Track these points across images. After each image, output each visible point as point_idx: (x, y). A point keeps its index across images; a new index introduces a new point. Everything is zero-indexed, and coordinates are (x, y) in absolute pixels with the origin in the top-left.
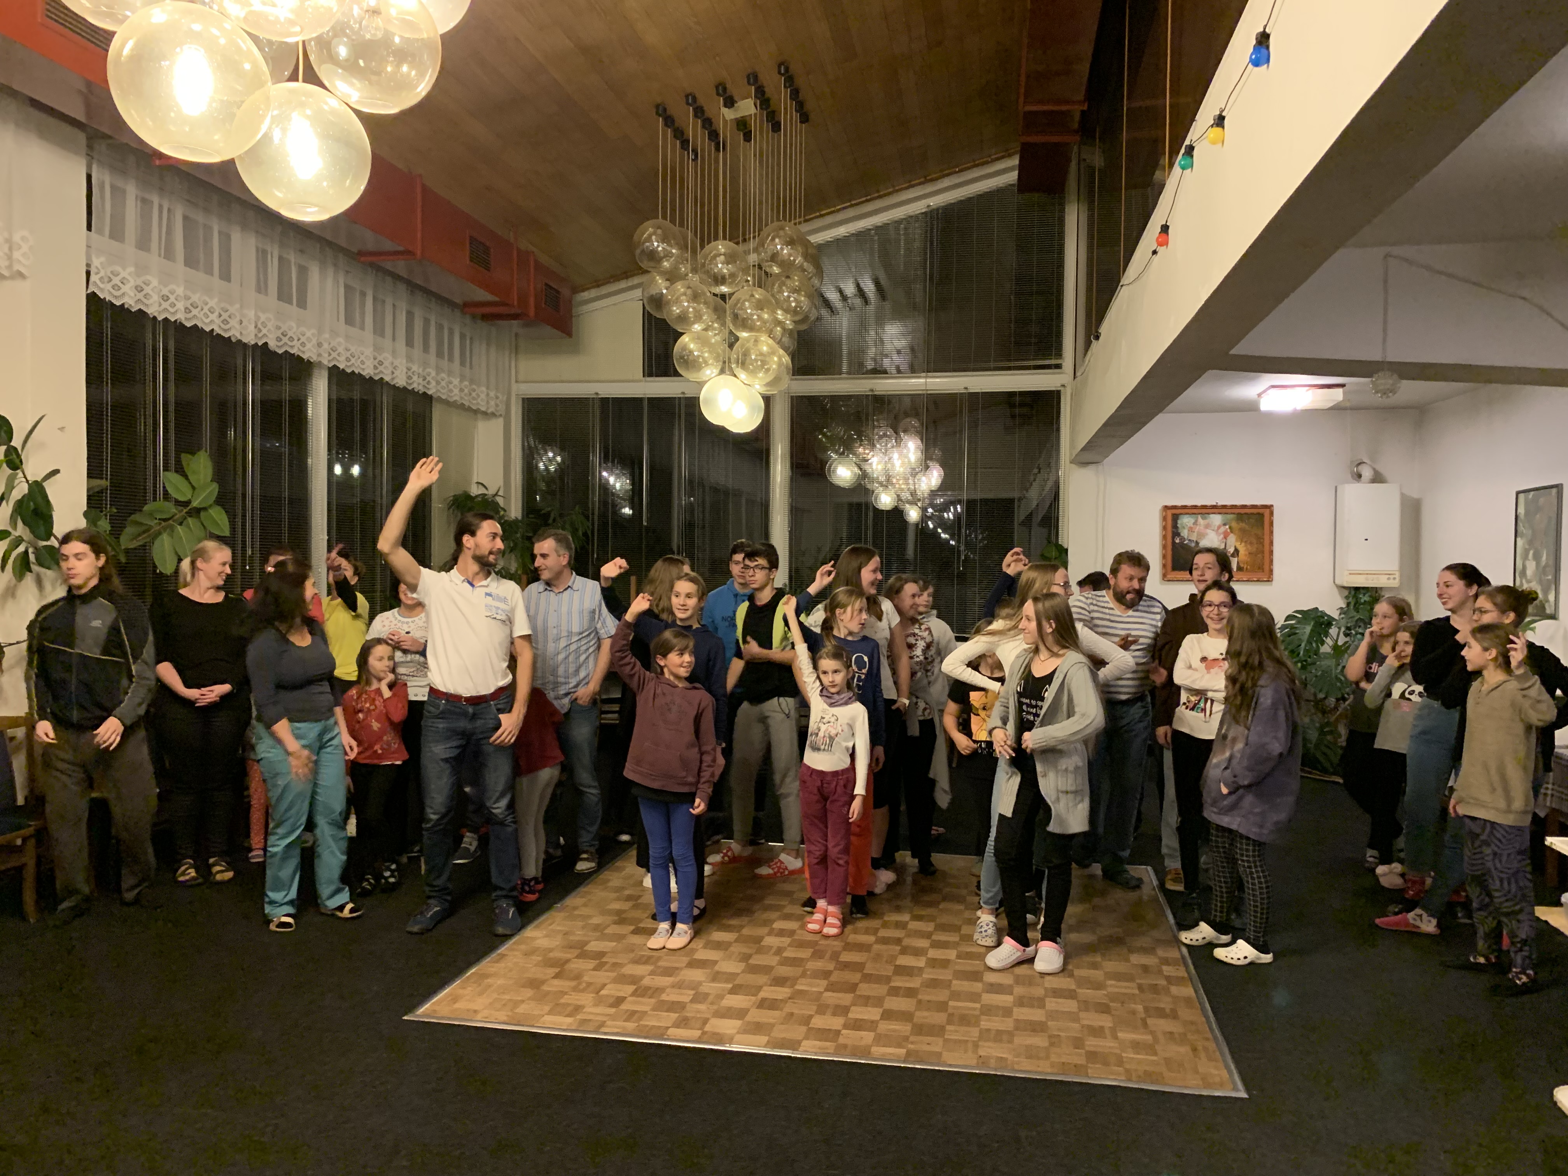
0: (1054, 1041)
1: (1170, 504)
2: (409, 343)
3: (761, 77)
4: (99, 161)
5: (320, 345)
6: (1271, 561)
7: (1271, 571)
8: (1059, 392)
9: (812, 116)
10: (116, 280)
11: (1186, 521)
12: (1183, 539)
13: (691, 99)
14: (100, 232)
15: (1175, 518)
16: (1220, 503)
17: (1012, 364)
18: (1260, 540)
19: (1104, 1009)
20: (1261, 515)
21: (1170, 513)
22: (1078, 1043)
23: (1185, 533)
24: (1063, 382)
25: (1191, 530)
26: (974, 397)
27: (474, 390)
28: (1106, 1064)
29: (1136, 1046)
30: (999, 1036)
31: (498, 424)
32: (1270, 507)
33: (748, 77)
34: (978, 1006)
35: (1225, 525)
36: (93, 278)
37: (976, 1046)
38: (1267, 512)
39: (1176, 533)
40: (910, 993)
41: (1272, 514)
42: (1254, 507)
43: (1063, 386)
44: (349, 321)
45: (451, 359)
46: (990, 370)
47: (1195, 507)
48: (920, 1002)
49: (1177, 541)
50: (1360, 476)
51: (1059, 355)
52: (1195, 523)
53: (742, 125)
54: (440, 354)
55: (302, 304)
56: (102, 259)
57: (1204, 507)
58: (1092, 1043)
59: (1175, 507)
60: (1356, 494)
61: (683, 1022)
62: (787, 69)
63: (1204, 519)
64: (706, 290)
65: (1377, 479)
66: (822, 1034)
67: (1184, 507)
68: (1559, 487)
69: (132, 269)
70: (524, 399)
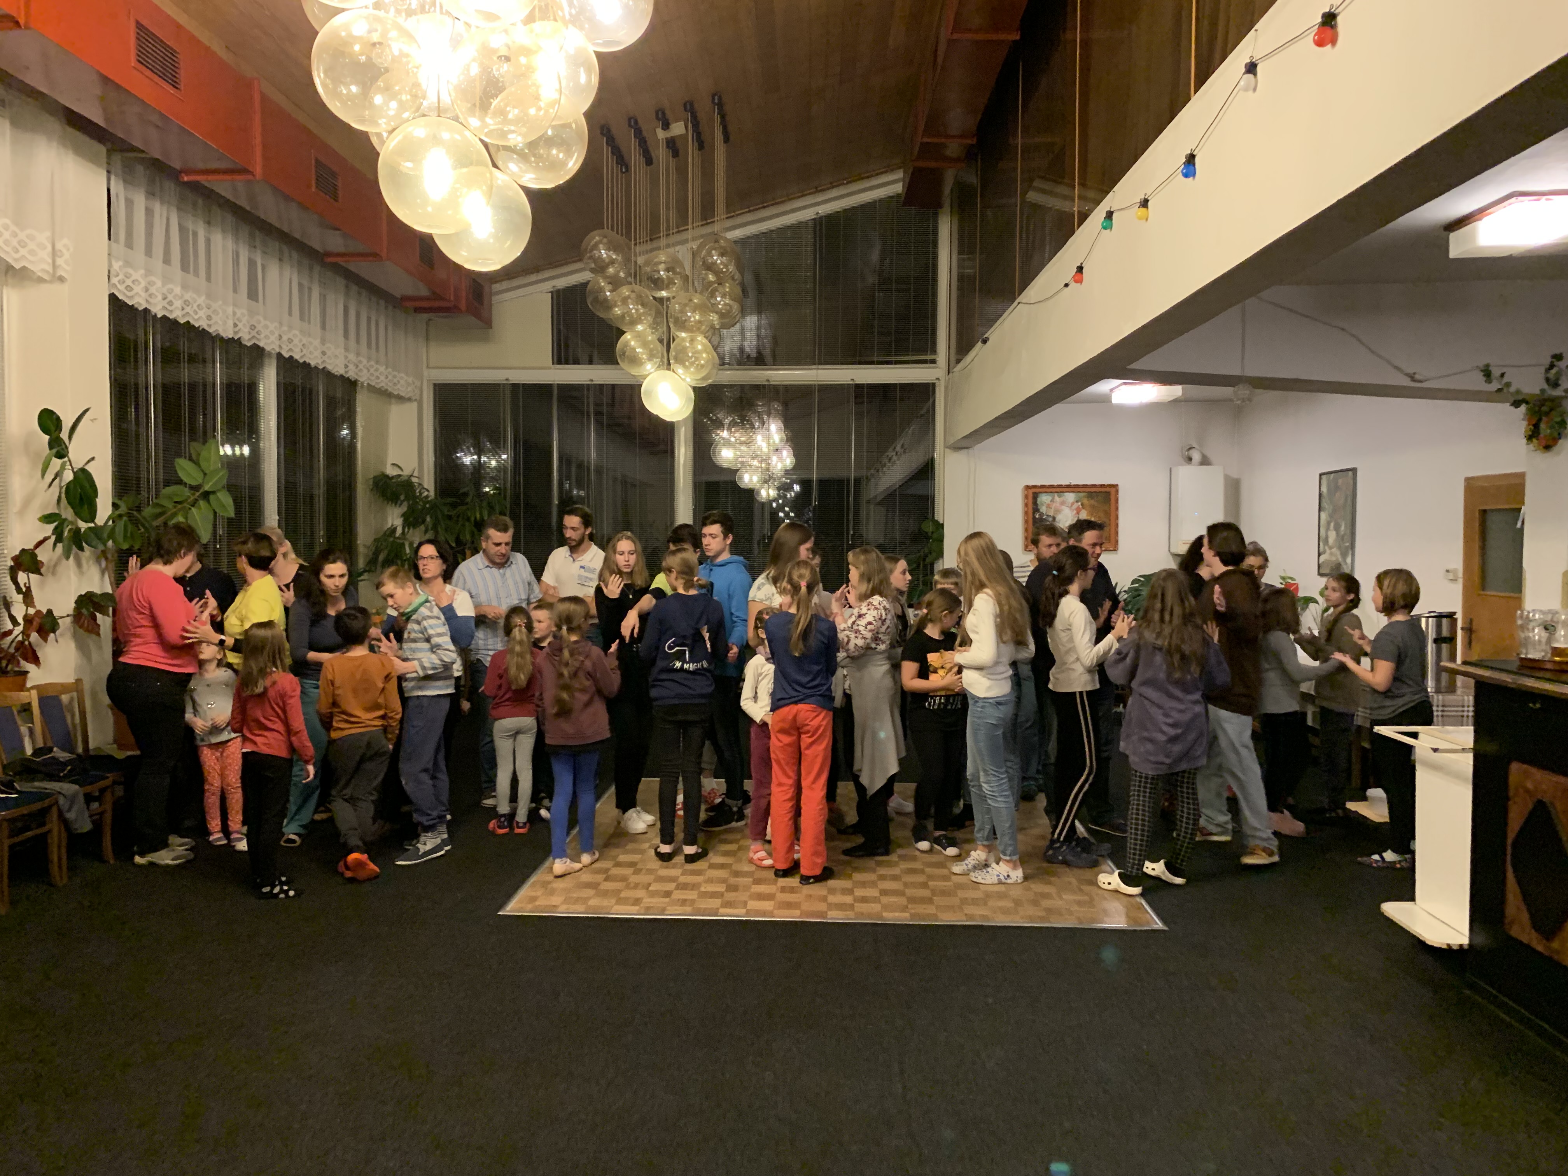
0: (1018, 903)
1: (1031, 484)
2: (346, 334)
3: (696, 106)
4: (115, 175)
5: (280, 337)
6: (1117, 533)
7: (1117, 542)
8: (934, 384)
9: (732, 138)
10: (129, 282)
11: (1044, 499)
12: (1042, 514)
13: (634, 123)
14: (117, 241)
15: (1035, 496)
16: (1073, 483)
17: (893, 358)
18: (1107, 514)
20: (1109, 493)
21: (1031, 491)
22: (1036, 903)
23: (1043, 509)
24: (937, 376)
25: (1048, 506)
26: (859, 387)
27: (395, 377)
28: (1061, 915)
30: (975, 902)
31: (411, 408)
32: (1115, 486)
33: (685, 105)
35: (1077, 502)
36: (113, 282)
37: (961, 908)
38: (1113, 490)
39: (1036, 510)
41: (1117, 491)
42: (1102, 486)
43: (938, 379)
44: (301, 315)
45: (377, 348)
46: (872, 363)
47: (1052, 486)
48: (905, 883)
49: (1037, 516)
50: (1190, 459)
51: (934, 351)
52: (1052, 501)
53: (671, 143)
54: (369, 344)
56: (121, 263)
57: (1060, 486)
58: (1045, 903)
59: (1035, 487)
60: (1186, 474)
61: (729, 904)
62: (720, 98)
63: (1059, 497)
64: (649, 294)
65: (1205, 461)
66: (840, 907)
67: (1043, 486)
68: (1354, 470)
69: (142, 271)
70: (435, 385)
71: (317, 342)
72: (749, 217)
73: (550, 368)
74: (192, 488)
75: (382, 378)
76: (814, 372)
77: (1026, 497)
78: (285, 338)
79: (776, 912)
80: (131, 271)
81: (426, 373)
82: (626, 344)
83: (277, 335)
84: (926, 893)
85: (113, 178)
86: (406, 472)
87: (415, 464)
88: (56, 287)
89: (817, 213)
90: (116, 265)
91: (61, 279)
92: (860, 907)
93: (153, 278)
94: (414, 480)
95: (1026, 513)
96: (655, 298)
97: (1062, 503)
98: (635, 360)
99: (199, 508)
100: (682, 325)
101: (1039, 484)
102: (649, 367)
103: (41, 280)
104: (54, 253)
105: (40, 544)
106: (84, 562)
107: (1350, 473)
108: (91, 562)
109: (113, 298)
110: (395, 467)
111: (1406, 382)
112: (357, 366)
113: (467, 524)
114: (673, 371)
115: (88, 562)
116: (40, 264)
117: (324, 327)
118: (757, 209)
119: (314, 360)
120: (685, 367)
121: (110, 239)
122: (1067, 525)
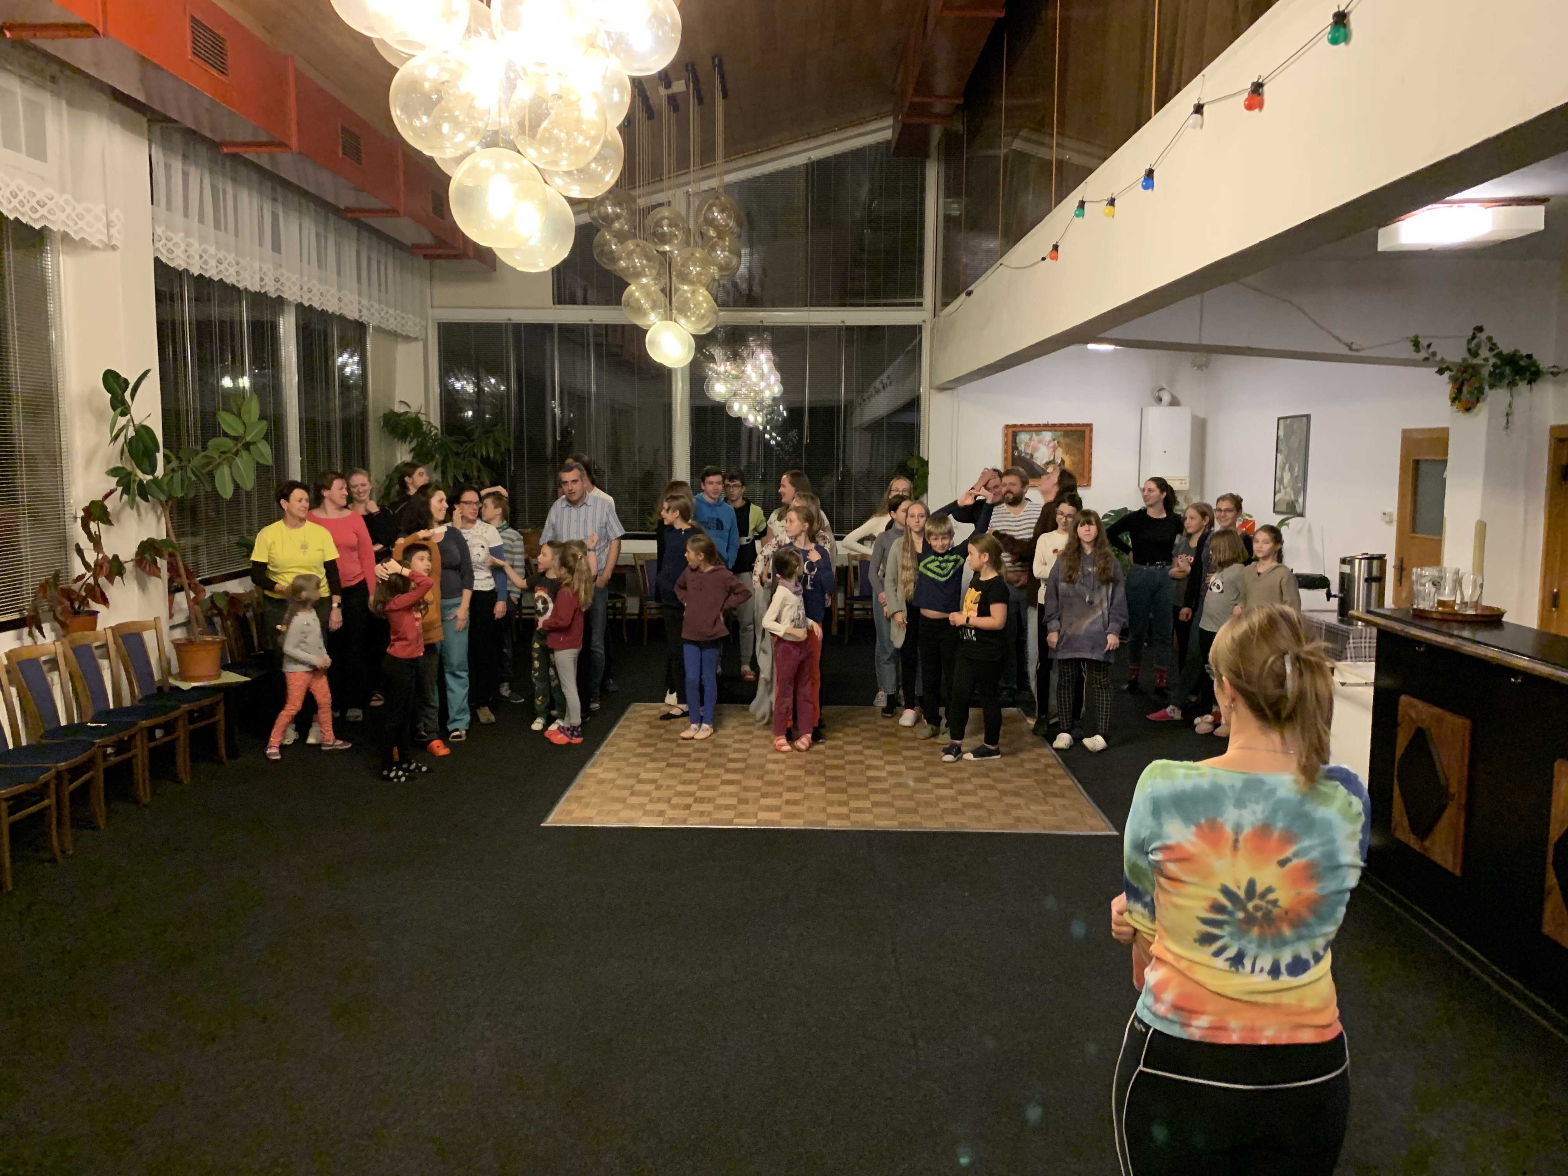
0: (990, 813)
1: (1011, 423)
3: (697, 67)
4: (156, 143)
6: (1091, 470)
7: (1090, 478)
8: (920, 327)
9: (730, 93)
10: (170, 245)
11: (1023, 437)
12: (1020, 452)
14: (160, 205)
15: (1015, 435)
16: (1051, 422)
17: (882, 301)
18: (1082, 452)
19: (1016, 794)
20: (1084, 432)
22: (1006, 813)
23: (1022, 447)
24: (924, 318)
25: (1027, 445)
26: (850, 329)
27: (403, 318)
28: (1028, 822)
29: (1044, 813)
30: (955, 812)
31: (417, 347)
32: (1090, 426)
33: (687, 66)
34: (933, 796)
35: (1054, 440)
37: (942, 818)
38: (1087, 429)
39: (1015, 448)
40: (884, 791)
41: (1091, 431)
42: (1078, 425)
43: (924, 321)
46: (862, 305)
47: (1030, 426)
48: (893, 796)
49: (1016, 454)
50: (1161, 400)
51: (921, 294)
52: (1031, 439)
53: (672, 100)
54: (380, 287)
56: (163, 228)
57: (1038, 426)
58: (1015, 813)
59: (1015, 426)
60: (1157, 415)
61: (741, 815)
62: (720, 61)
63: (1037, 435)
64: (652, 248)
65: (1174, 402)
66: (838, 816)
67: (1022, 426)
68: (1308, 417)
69: (182, 234)
70: (439, 324)
71: (334, 290)
72: (743, 162)
73: (551, 308)
74: (236, 439)
75: (392, 320)
76: (806, 314)
77: (1006, 435)
78: (305, 288)
79: (782, 821)
80: (171, 234)
81: (430, 312)
82: (631, 295)
83: (298, 286)
84: (911, 804)
85: (153, 146)
86: (414, 409)
87: (422, 401)
88: (110, 254)
89: (810, 158)
90: (159, 231)
91: (114, 248)
92: (854, 817)
93: (191, 240)
94: (422, 418)
95: (1006, 451)
96: (657, 251)
97: (1040, 442)
98: (639, 310)
99: (242, 457)
100: (685, 278)
101: (1018, 423)
102: (653, 317)
103: (94, 248)
104: (109, 225)
105: (107, 496)
106: (145, 510)
107: (1305, 419)
108: (150, 509)
109: (157, 262)
110: (403, 405)
111: (1345, 351)
113: (474, 460)
114: (676, 321)
116: (95, 235)
117: (339, 273)
118: (751, 155)
119: (332, 307)
120: (686, 316)
121: (152, 204)
122: (1044, 462)
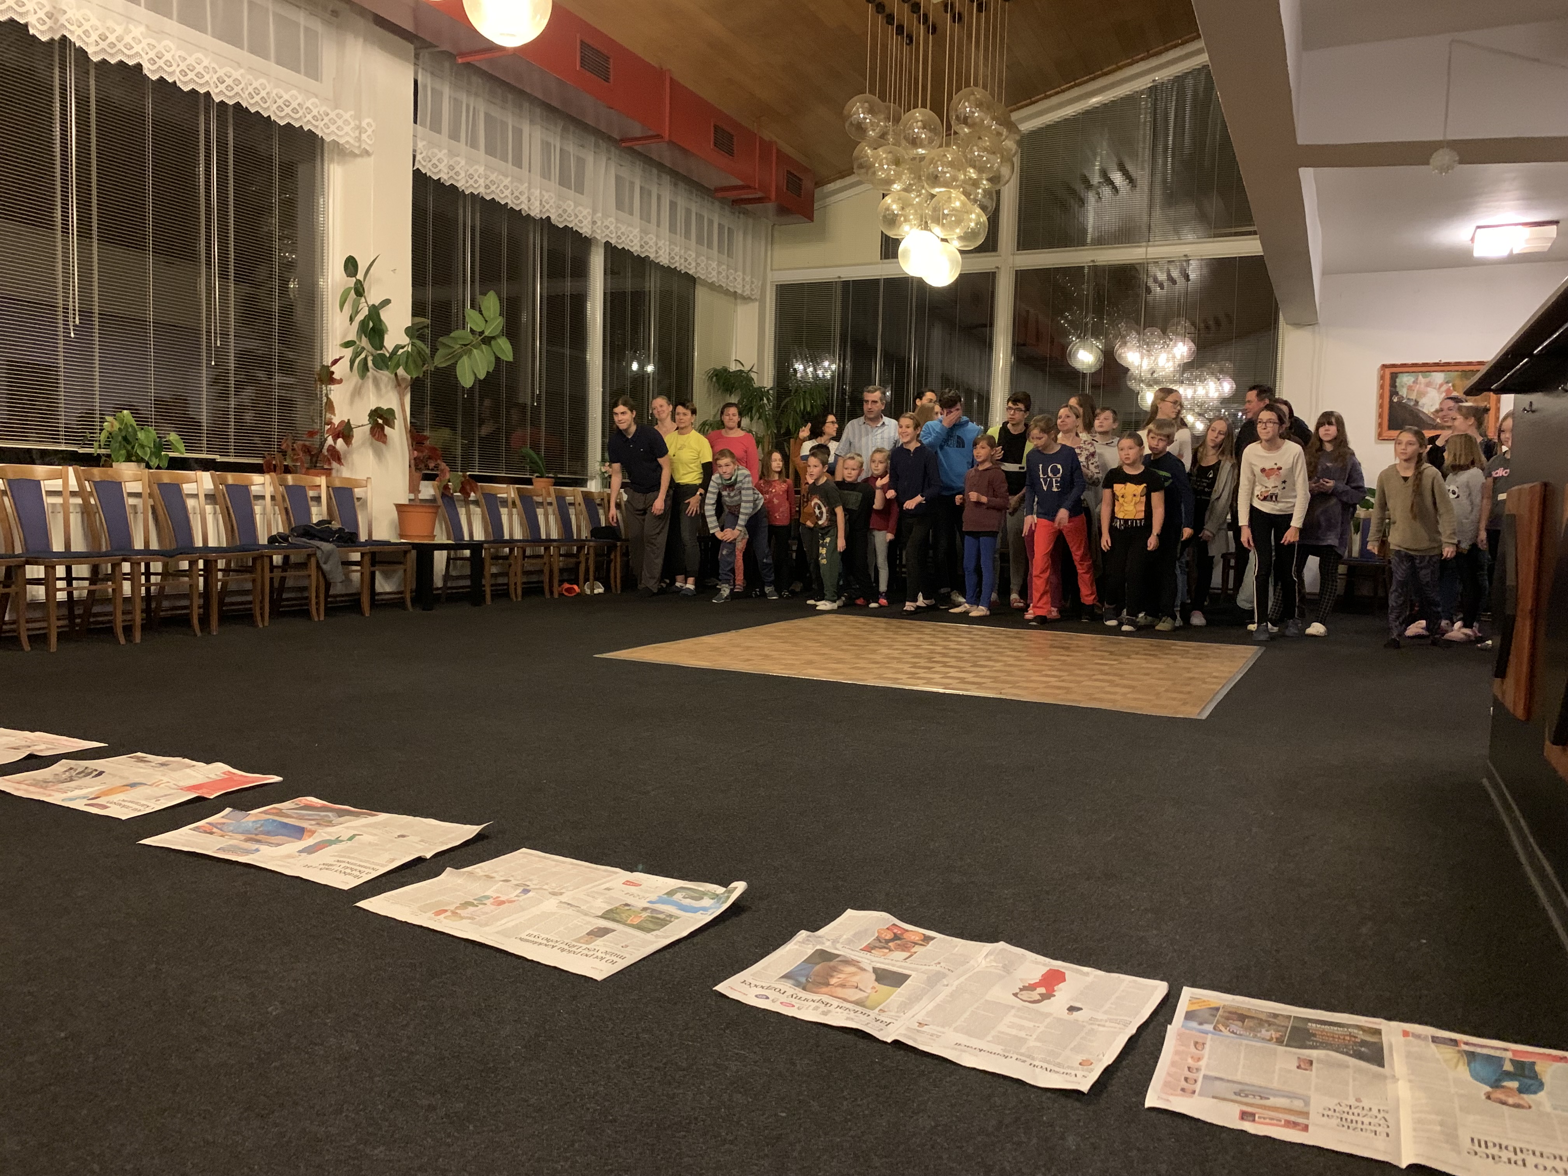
1: (1389, 362)
2: (672, 229)
4: (423, 69)
5: (594, 223)
10: (435, 161)
11: (1405, 380)
14: (423, 125)
15: (1394, 377)
16: (1445, 360)
23: (1403, 392)
27: (731, 274)
31: (754, 308)
35: (1447, 382)
36: (417, 158)
39: (1394, 392)
42: (1480, 363)
44: (619, 206)
45: (710, 246)
49: (1395, 400)
53: (949, 7)
54: (699, 240)
55: (580, 189)
56: (424, 143)
59: (1394, 366)
67: (1405, 365)
69: (447, 152)
70: (777, 285)
73: (877, 263)
74: (478, 334)
77: (1382, 378)
80: (435, 150)
81: (769, 274)
82: (888, 207)
85: (420, 71)
86: (746, 368)
87: (755, 361)
88: (366, 160)
89: (1154, 81)
90: (420, 145)
91: (367, 153)
93: (458, 158)
94: (755, 374)
95: (1381, 396)
97: (1428, 385)
98: (894, 222)
101: (1399, 362)
103: (355, 156)
104: (360, 131)
105: (335, 362)
106: (382, 386)
108: (389, 388)
109: (417, 174)
110: (737, 363)
112: (686, 260)
114: (930, 230)
115: (386, 388)
116: (348, 139)
117: (645, 218)
120: (943, 226)
121: (415, 122)
122: (1433, 410)
